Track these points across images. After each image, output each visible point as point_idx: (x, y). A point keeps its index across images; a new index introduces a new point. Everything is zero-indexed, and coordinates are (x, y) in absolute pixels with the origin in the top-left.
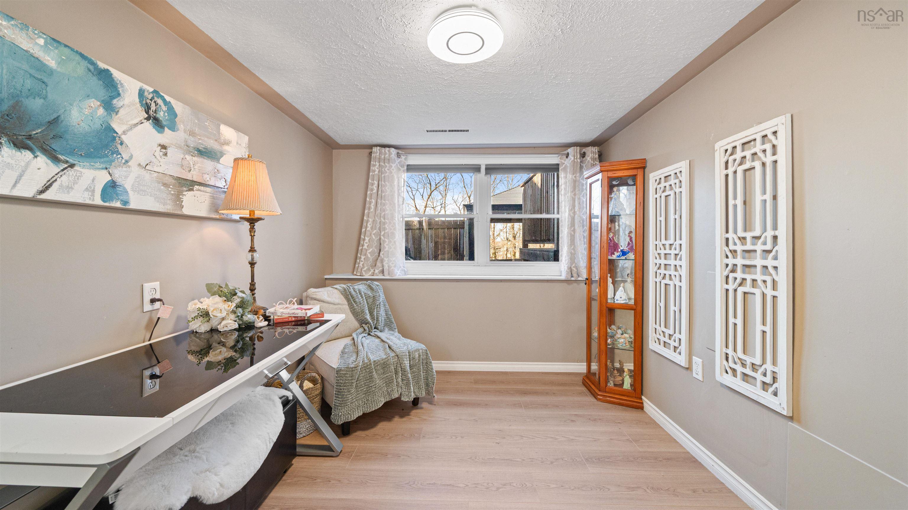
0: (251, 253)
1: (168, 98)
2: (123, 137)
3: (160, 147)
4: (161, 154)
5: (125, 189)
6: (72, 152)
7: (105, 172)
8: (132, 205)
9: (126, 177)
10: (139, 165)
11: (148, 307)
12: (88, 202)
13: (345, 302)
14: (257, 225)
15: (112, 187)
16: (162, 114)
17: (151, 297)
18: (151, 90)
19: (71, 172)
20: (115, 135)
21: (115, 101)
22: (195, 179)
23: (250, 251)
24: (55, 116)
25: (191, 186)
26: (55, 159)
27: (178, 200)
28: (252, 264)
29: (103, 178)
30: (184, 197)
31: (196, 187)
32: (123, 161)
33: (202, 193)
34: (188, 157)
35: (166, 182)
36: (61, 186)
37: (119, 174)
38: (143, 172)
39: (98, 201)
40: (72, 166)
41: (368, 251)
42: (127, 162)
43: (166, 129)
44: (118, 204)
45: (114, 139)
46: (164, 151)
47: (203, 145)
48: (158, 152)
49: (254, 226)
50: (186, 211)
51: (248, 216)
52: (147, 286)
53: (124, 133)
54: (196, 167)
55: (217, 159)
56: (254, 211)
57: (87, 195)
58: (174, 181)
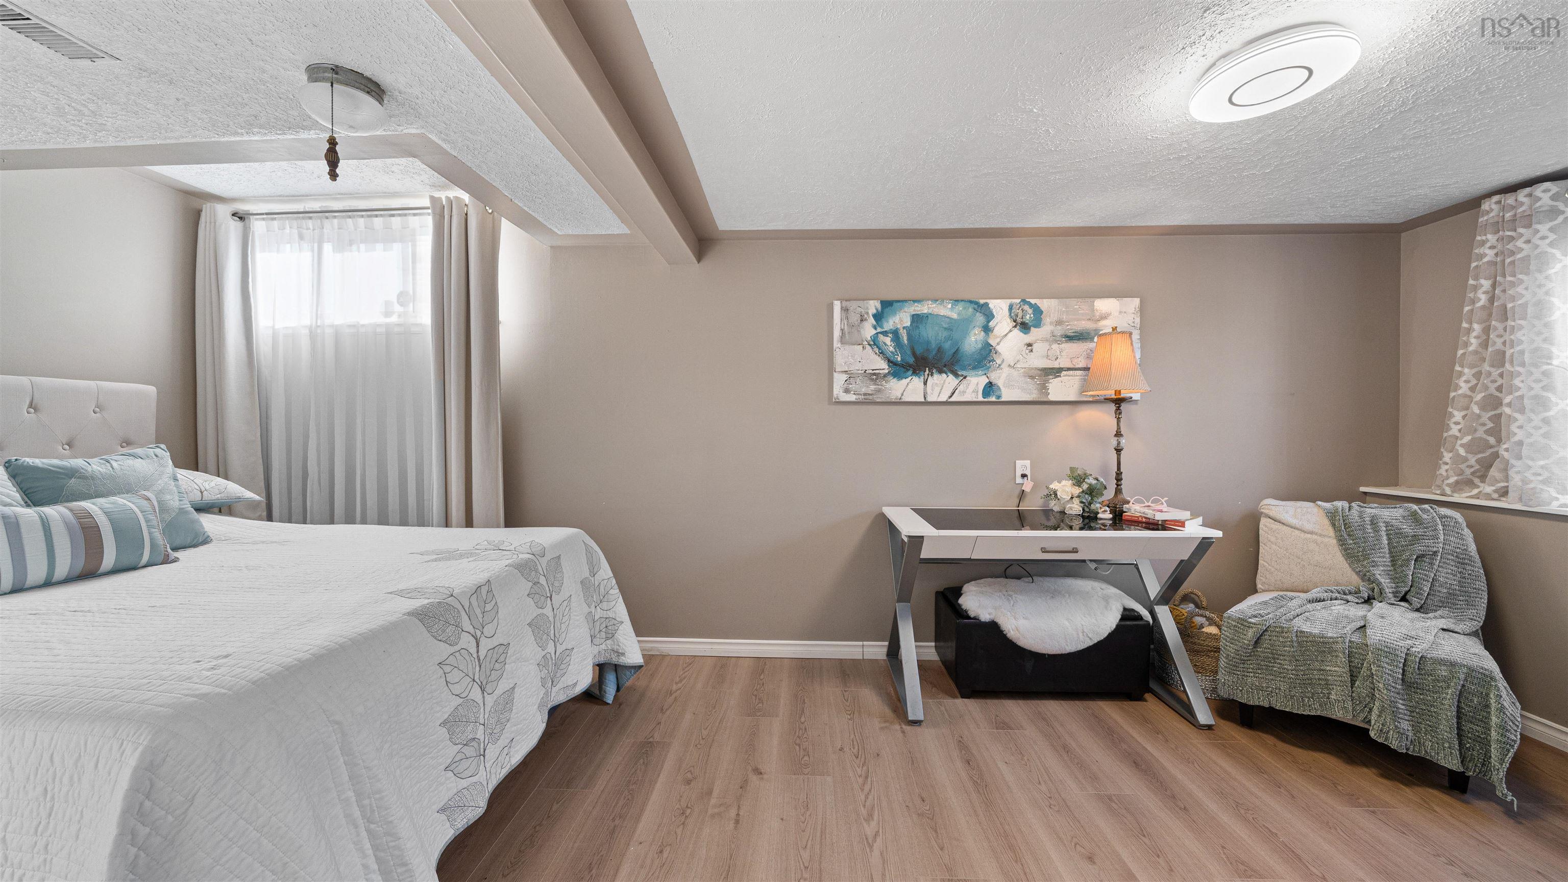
0: (1116, 438)
1: (1033, 301)
2: (998, 348)
3: (1026, 346)
4: (1027, 351)
5: (998, 386)
6: (964, 369)
7: (985, 376)
8: (1004, 398)
9: (999, 377)
10: (1009, 365)
11: (1019, 480)
12: (975, 400)
13: (1331, 532)
14: (1124, 406)
15: (990, 387)
16: (1028, 317)
17: (1022, 473)
18: (1018, 301)
19: (965, 382)
20: (991, 348)
21: (991, 324)
22: (1062, 366)
23: (1116, 435)
24: (957, 348)
25: (1058, 373)
26: (956, 375)
27: (1043, 388)
28: (1118, 451)
29: (983, 381)
30: (1050, 385)
31: (1064, 373)
32: (997, 366)
33: (1070, 378)
34: (1055, 346)
35: (1032, 374)
36: (960, 392)
37: (994, 376)
38: (1012, 370)
39: (981, 398)
40: (965, 378)
41: (1459, 442)
42: (1000, 365)
43: (1032, 329)
44: (993, 399)
45: (991, 351)
46: (1030, 348)
47: (1071, 330)
48: (1025, 350)
49: (1120, 406)
50: (1052, 398)
51: (1113, 396)
52: (1019, 463)
53: (998, 344)
54: (1062, 354)
55: (1090, 338)
56: (1120, 391)
57: (974, 395)
58: (1039, 372)
